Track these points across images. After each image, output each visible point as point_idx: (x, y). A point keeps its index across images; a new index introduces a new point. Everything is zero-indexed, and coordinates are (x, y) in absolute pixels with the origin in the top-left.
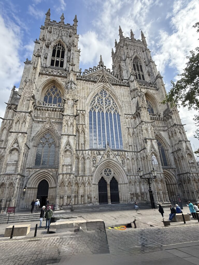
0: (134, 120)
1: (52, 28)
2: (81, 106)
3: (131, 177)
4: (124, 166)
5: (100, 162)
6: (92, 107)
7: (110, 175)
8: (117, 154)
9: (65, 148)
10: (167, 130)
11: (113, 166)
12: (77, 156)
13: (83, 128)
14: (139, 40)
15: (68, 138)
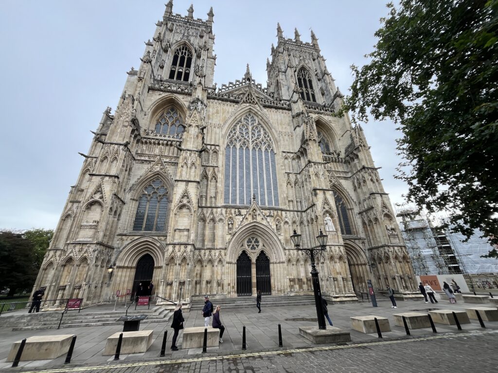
0: (298, 162)
1: (173, 24)
2: (213, 138)
3: (291, 251)
4: (279, 233)
5: (240, 227)
6: (231, 141)
7: (257, 248)
8: (268, 214)
9: (180, 202)
10: (350, 177)
11: (262, 233)
12: (202, 216)
13: (215, 173)
14: (307, 44)
15: (187, 185)
